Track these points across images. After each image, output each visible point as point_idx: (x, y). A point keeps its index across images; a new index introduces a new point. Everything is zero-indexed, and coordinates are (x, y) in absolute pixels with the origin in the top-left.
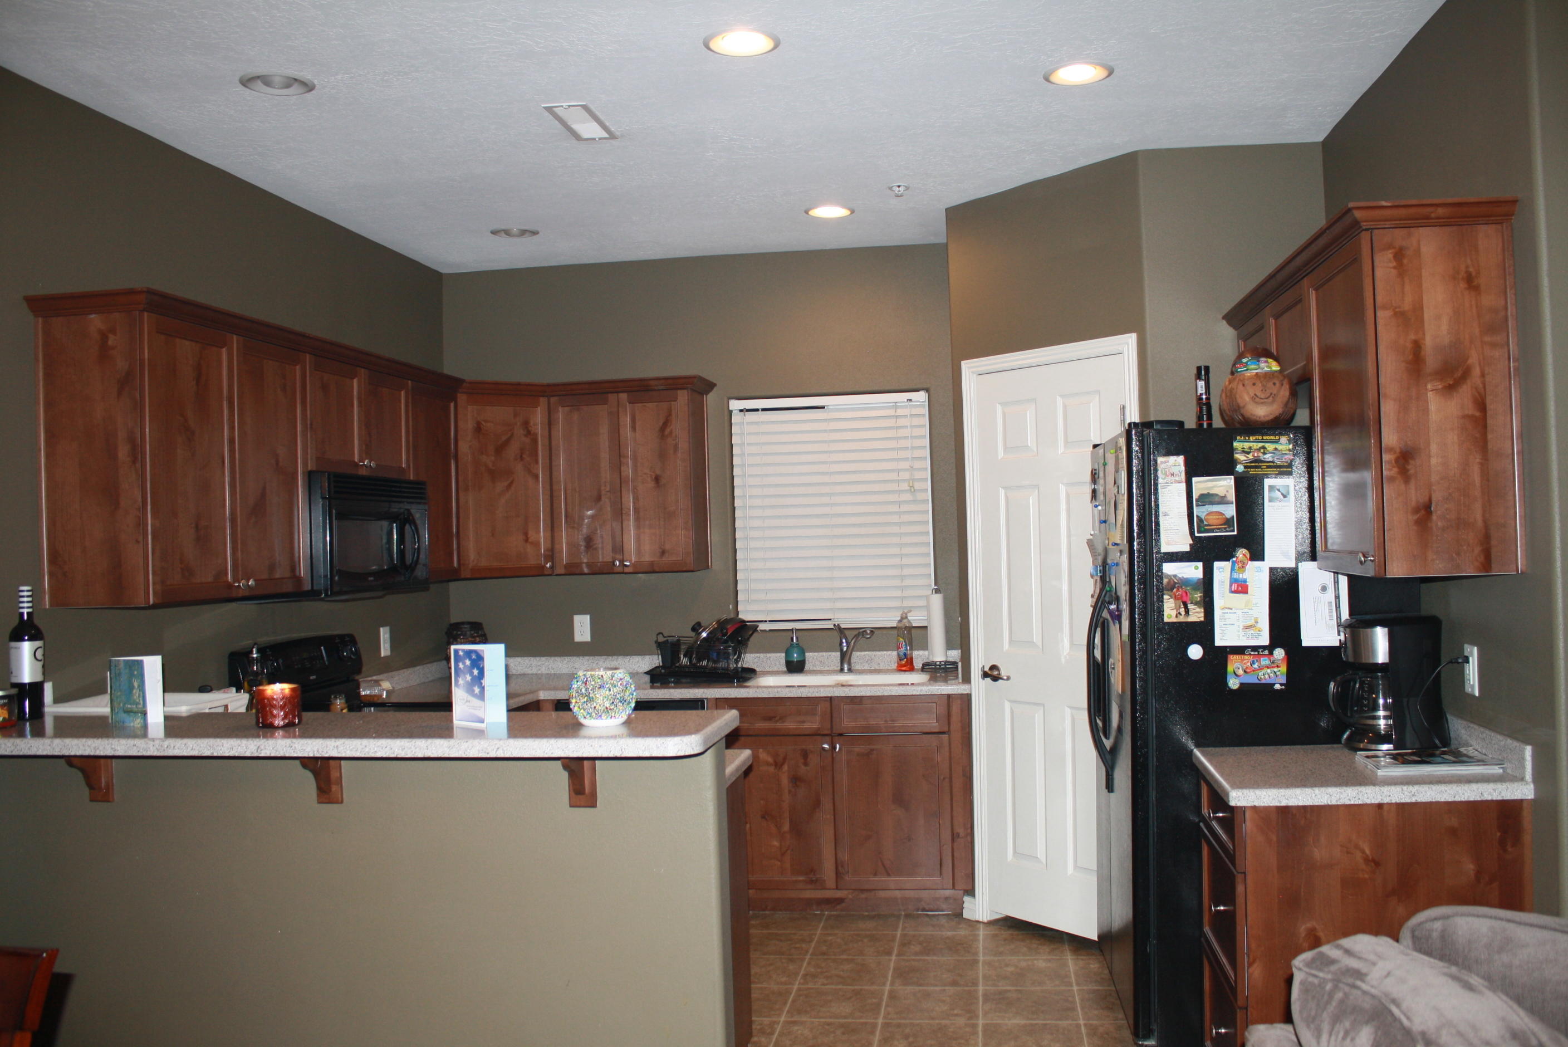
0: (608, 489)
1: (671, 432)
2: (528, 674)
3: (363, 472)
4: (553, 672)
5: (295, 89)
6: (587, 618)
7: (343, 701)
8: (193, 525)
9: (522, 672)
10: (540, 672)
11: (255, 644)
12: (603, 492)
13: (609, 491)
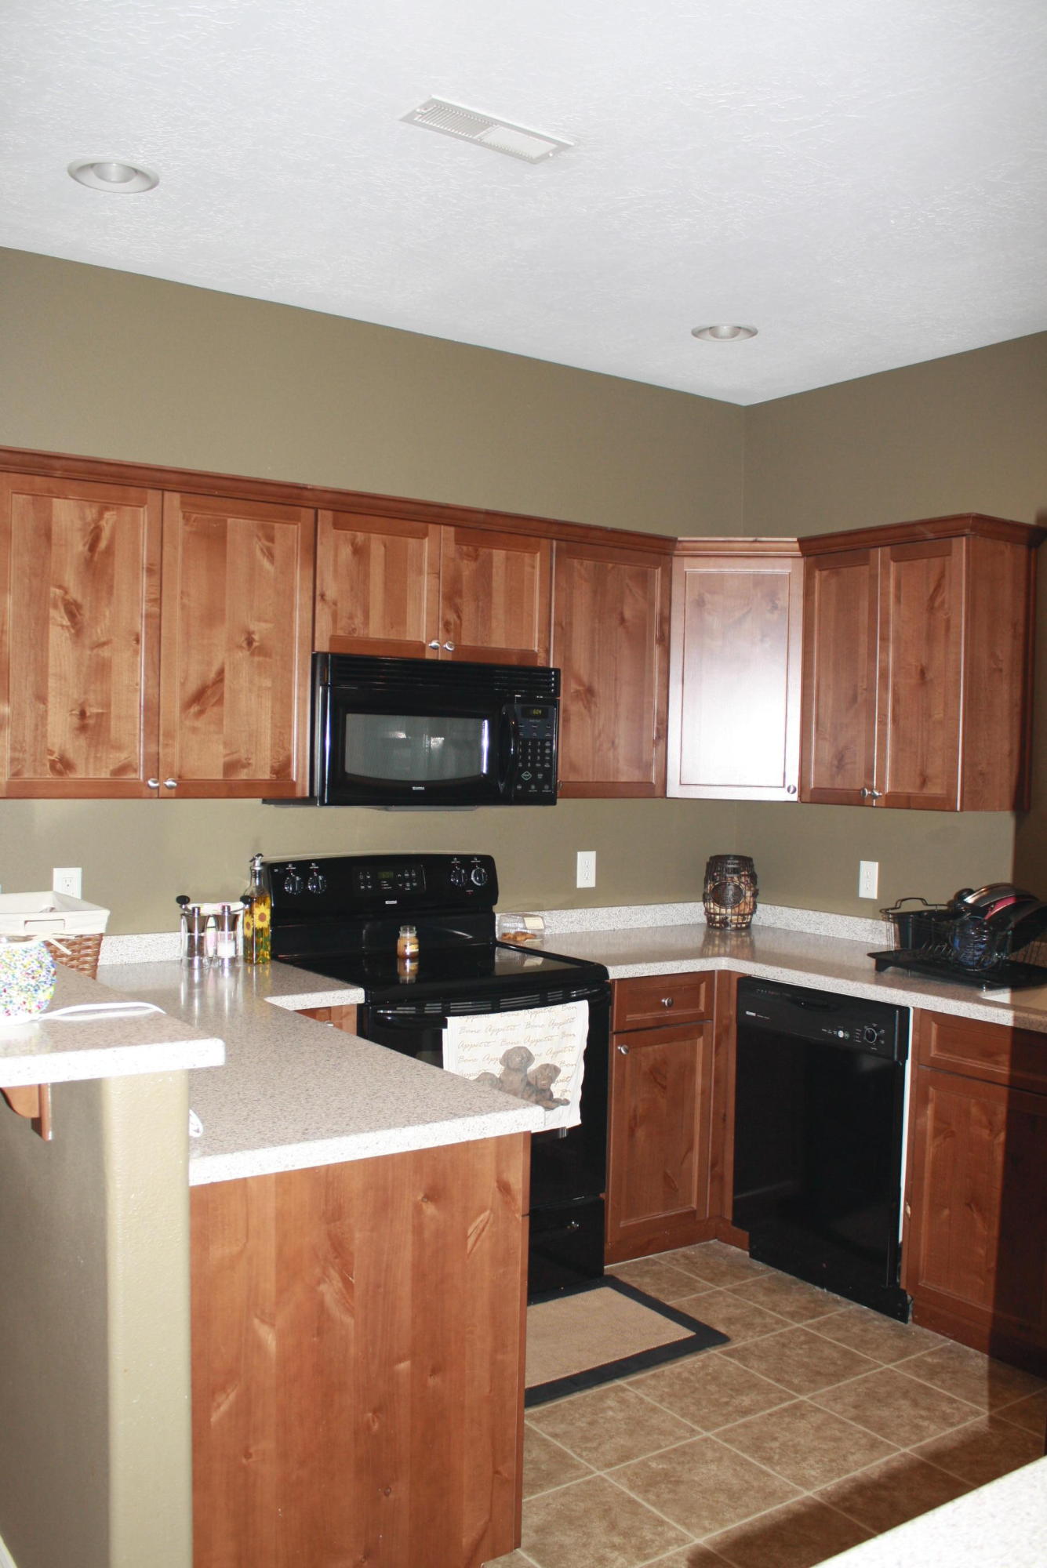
0: (865, 687)
1: (943, 602)
2: (806, 933)
3: (429, 655)
4: (831, 935)
5: (136, 182)
6: (875, 865)
7: (414, 935)
8: (77, 712)
9: (800, 930)
10: (818, 932)
11: (260, 855)
12: (860, 691)
13: (866, 690)
